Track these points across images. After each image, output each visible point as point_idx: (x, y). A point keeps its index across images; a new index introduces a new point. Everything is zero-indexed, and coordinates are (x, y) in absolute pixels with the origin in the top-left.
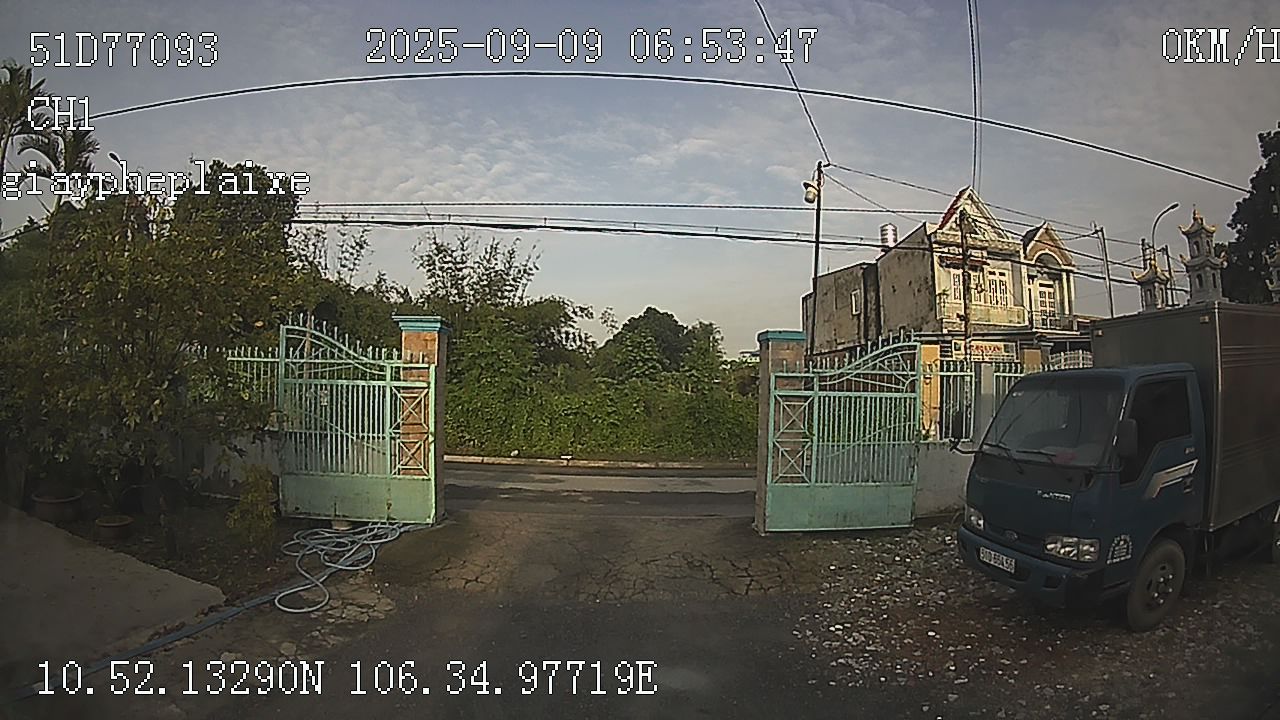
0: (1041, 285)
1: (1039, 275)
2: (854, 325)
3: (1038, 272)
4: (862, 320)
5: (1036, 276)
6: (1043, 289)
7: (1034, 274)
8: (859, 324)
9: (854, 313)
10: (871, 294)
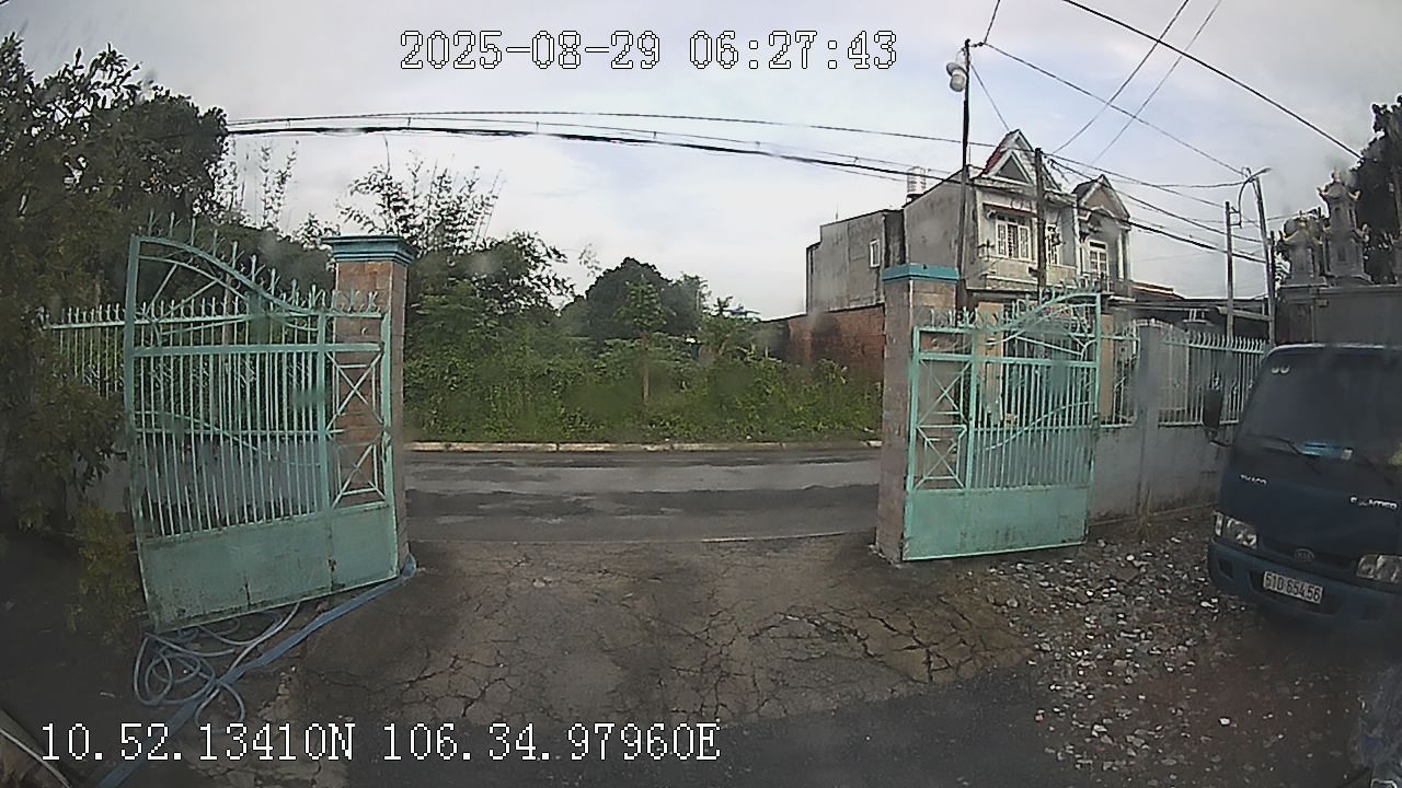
0: (1092, 244)
1: (1092, 233)
2: (871, 281)
3: (1091, 230)
5: (1088, 234)
6: (1094, 249)
7: (1087, 231)
8: (877, 279)
9: (872, 265)
10: (895, 246)
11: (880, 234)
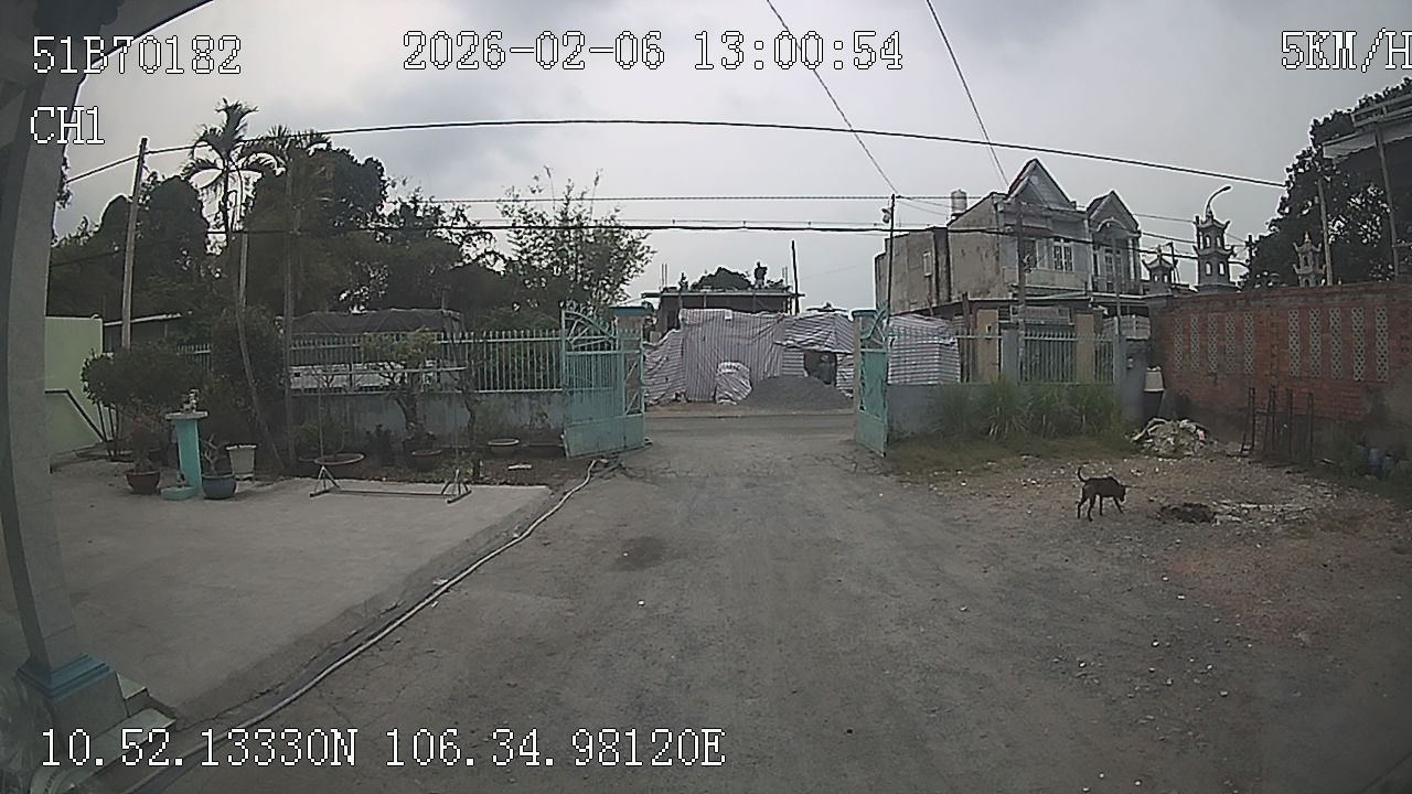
0: (1107, 251)
2: (925, 286)
4: (934, 282)
6: (1108, 254)
7: (1101, 240)
8: (930, 286)
9: (927, 274)
10: (942, 258)
11: (931, 247)
